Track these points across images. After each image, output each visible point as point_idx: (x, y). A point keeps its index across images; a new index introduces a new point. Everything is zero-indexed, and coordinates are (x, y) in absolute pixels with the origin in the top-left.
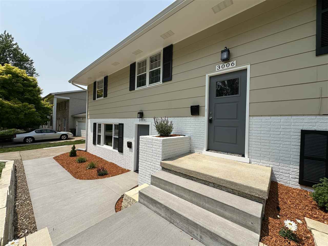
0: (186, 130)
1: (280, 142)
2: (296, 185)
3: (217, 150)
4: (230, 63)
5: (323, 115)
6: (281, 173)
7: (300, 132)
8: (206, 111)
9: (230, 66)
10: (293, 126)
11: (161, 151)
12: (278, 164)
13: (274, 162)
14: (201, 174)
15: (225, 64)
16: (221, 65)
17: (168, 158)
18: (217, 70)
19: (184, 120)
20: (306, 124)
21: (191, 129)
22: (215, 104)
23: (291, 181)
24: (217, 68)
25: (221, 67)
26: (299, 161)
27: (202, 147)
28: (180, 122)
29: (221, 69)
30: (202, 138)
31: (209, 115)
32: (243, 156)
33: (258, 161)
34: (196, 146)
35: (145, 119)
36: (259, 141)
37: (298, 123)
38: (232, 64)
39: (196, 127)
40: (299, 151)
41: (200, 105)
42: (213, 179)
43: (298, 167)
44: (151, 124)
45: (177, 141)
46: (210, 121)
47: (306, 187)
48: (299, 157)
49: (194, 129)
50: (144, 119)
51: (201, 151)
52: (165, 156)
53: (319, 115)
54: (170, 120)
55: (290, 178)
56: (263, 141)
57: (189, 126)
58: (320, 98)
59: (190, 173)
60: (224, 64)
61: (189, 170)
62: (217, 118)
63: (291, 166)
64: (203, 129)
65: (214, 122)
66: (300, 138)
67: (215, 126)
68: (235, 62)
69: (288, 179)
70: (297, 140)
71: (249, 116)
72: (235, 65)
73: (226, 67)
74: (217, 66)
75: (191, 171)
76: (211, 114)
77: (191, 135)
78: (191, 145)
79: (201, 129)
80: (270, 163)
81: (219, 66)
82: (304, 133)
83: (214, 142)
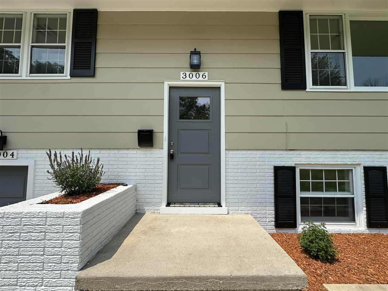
0: (127, 174)
1: (256, 182)
2: (272, 229)
3: (182, 203)
4: (201, 74)
5: (289, 150)
6: (260, 219)
7: (273, 168)
8: (165, 141)
9: (201, 78)
10: (267, 161)
11: (77, 243)
12: (256, 208)
13: (252, 206)
14: (196, 278)
15: (194, 73)
16: (188, 74)
17: (97, 252)
18: (182, 79)
19: (122, 155)
20: (277, 159)
21: (137, 170)
22: (178, 130)
23: (268, 226)
24: (182, 75)
25: (187, 75)
26: (273, 201)
27: (159, 200)
28: (114, 159)
29: (188, 78)
30: (159, 185)
31: (170, 147)
32: (220, 205)
33: (237, 208)
34: (146, 201)
35: (12, 152)
36: (236, 182)
37: (271, 159)
38: (203, 76)
39: (146, 167)
40: (273, 189)
41: (154, 130)
42: (221, 282)
43: (273, 208)
44: (33, 163)
45: (115, 202)
46: (171, 157)
47: (280, 229)
48: (273, 197)
49: (144, 171)
50: (10, 152)
51: (157, 208)
52: (87, 253)
53: (286, 150)
54: (95, 155)
55: (267, 222)
56: (241, 182)
57: (133, 167)
58: (286, 133)
59: (169, 284)
60: (192, 73)
61: (165, 279)
62: (181, 152)
63: (267, 208)
64: (160, 170)
65: (177, 157)
66: (273, 176)
67: (178, 165)
68: (206, 74)
69: (266, 225)
70: (271, 177)
71: (225, 149)
72: (207, 79)
73: (194, 78)
74: (182, 73)
75: (171, 279)
76: (172, 146)
77: (138, 182)
78: (137, 200)
79: (156, 170)
80: (249, 208)
81: (185, 74)
82: (277, 169)
83: (177, 190)
